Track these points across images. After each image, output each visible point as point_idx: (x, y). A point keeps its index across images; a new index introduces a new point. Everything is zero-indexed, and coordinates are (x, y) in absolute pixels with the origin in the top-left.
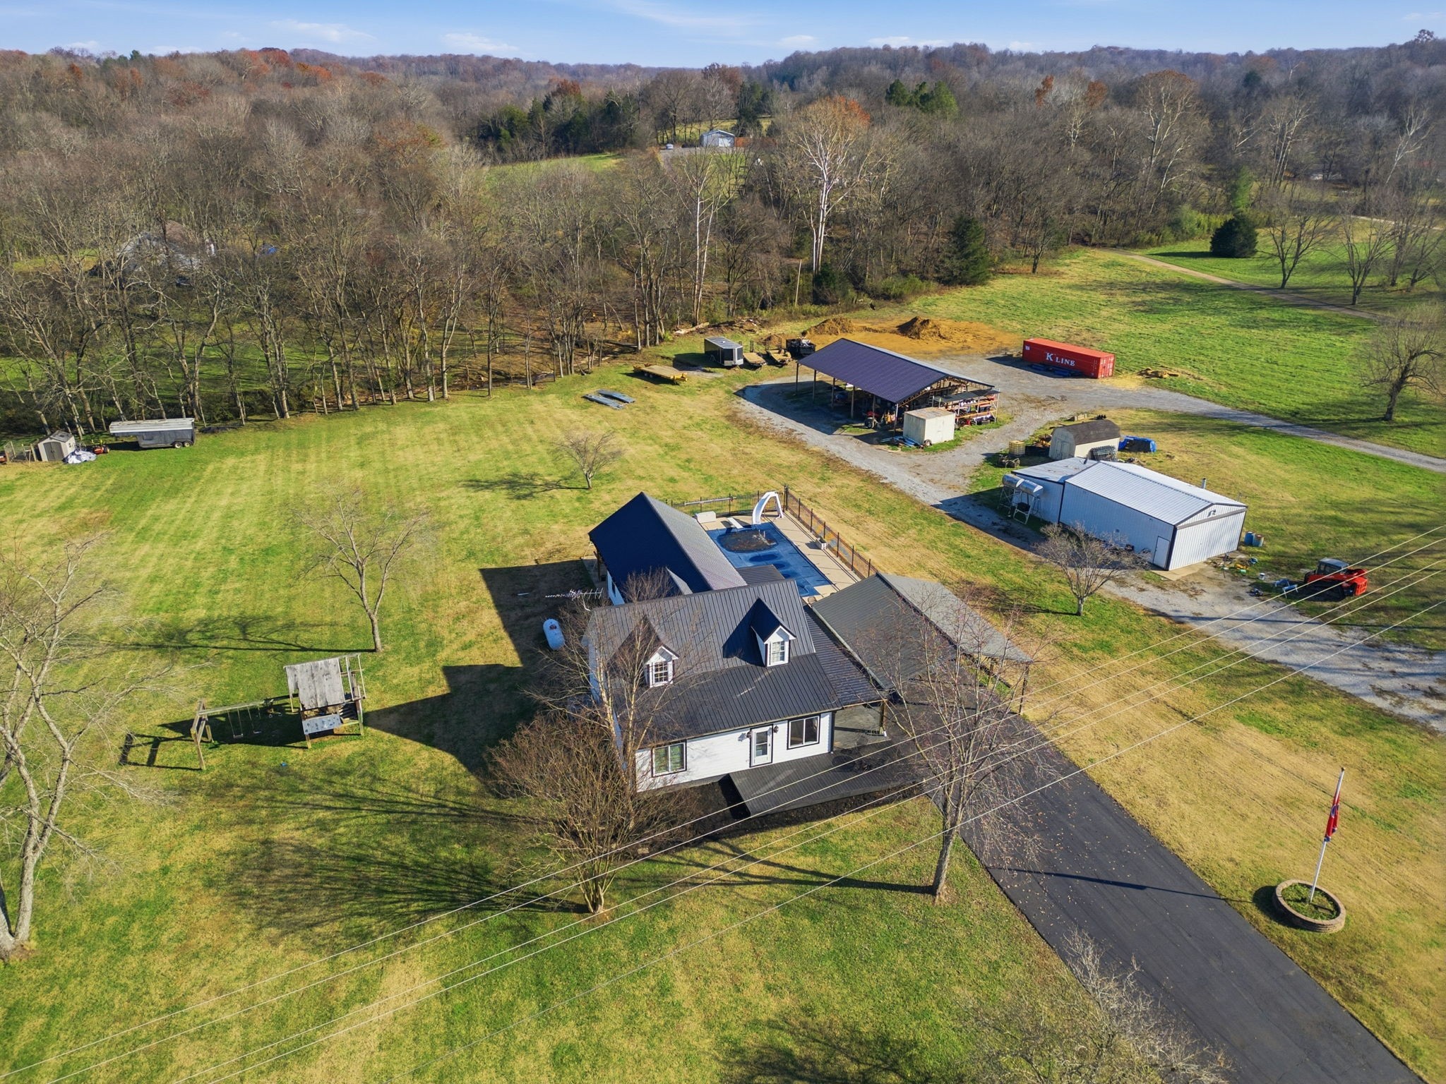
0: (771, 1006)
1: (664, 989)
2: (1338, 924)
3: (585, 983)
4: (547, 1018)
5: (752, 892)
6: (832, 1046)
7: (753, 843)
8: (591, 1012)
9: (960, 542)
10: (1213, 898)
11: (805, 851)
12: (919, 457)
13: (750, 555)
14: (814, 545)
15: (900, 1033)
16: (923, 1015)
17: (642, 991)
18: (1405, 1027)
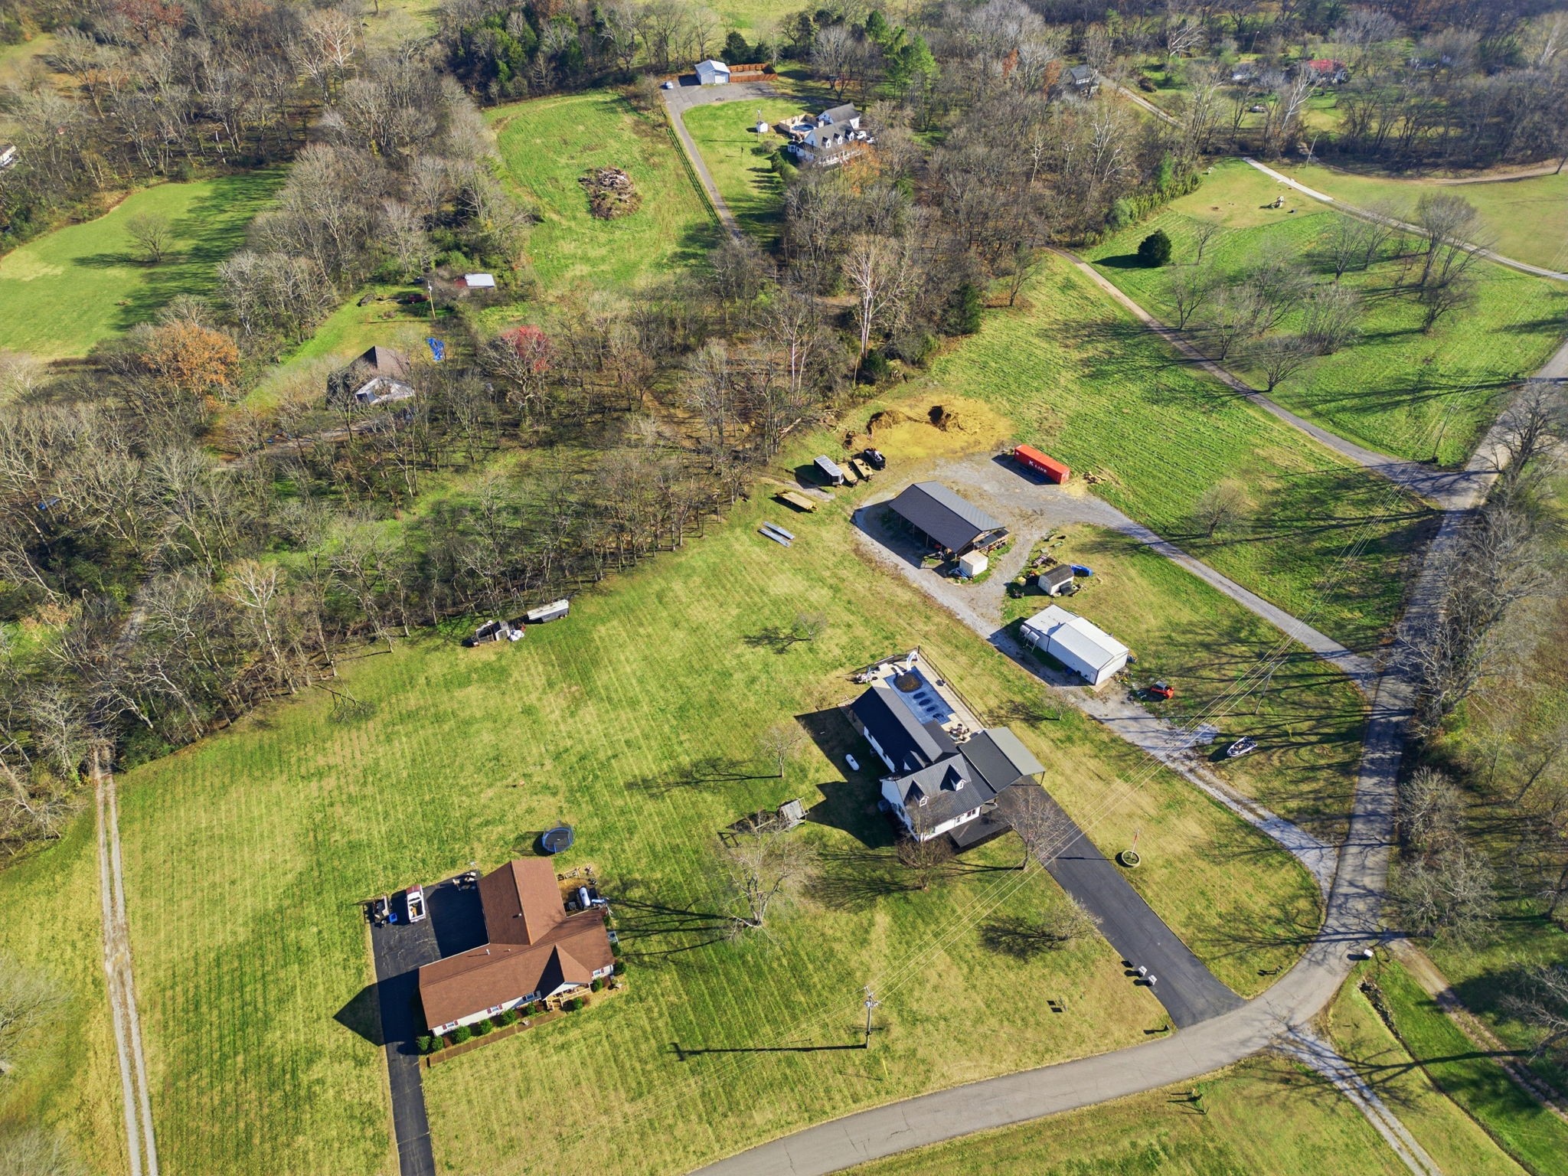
0: (986, 913)
1: (954, 911)
2: (1138, 865)
3: (931, 913)
4: (927, 924)
5: (969, 876)
6: (1005, 922)
7: (963, 857)
8: (937, 922)
9: (1004, 669)
10: (1104, 859)
11: (980, 858)
12: (972, 589)
13: (913, 694)
14: (940, 683)
15: (1021, 916)
16: (1025, 910)
17: (948, 911)
18: (1150, 894)
